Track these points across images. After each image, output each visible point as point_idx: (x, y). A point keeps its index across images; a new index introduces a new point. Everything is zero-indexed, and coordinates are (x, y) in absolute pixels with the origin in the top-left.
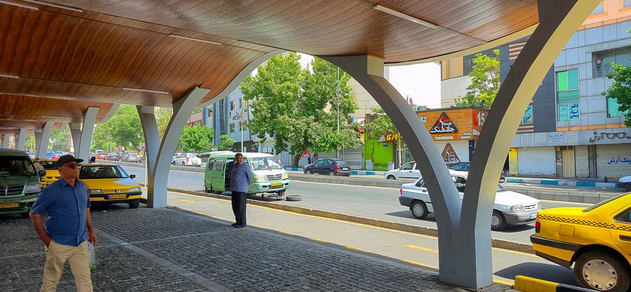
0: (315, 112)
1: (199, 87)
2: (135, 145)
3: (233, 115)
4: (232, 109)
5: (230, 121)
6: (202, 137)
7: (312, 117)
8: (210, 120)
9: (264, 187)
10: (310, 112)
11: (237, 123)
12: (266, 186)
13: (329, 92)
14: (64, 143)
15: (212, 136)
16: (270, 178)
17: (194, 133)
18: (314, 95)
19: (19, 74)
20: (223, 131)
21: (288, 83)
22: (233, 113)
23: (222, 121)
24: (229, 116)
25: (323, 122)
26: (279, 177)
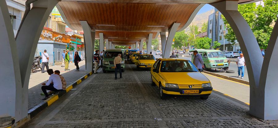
0: (264, 27)
1: (176, 22)
2: (180, 47)
3: (221, 32)
4: (221, 29)
5: (220, 35)
6: (206, 43)
7: (262, 30)
8: (210, 35)
9: (213, 65)
10: (261, 28)
11: (223, 36)
12: (214, 65)
13: (273, 16)
14: (157, 47)
15: (211, 42)
16: (217, 61)
17: (202, 41)
18: (263, 18)
19: (115, 24)
20: (216, 40)
21: (247, 14)
22: (221, 31)
23: (216, 35)
24: (219, 32)
25: (269, 32)
26: (222, 61)
